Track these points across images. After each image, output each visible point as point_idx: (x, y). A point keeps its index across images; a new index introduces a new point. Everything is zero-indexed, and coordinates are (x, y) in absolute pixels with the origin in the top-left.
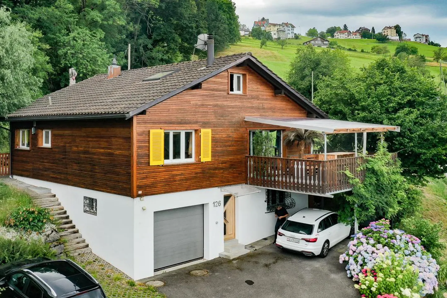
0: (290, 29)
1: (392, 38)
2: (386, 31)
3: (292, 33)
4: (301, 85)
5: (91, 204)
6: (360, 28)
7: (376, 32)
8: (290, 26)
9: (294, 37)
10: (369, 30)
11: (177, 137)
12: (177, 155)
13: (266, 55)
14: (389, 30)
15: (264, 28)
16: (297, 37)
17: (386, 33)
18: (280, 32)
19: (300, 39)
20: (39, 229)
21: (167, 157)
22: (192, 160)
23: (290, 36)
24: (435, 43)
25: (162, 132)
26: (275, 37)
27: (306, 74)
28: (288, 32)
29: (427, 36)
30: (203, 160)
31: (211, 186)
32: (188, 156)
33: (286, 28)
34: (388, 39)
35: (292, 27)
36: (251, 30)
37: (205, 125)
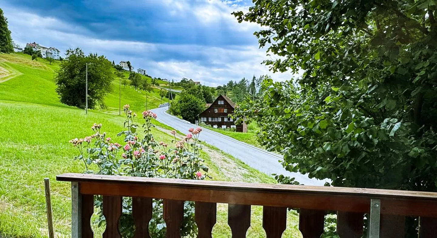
0: (57, 52)
1: (125, 69)
2: (122, 64)
3: (58, 55)
4: (71, 83)
7: (115, 65)
8: (56, 50)
9: (59, 59)
13: (36, 65)
14: (124, 63)
15: (34, 49)
16: (61, 59)
17: (122, 65)
18: (48, 53)
23: (56, 58)
24: (149, 76)
26: (44, 56)
27: (76, 74)
28: (55, 54)
29: (144, 71)
33: (53, 52)
34: (123, 69)
36: (24, 49)
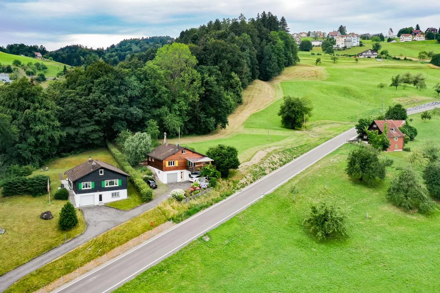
3: (357, 41)
5: (159, 172)
6: (428, 29)
8: (355, 36)
9: (359, 45)
10: (437, 30)
11: (171, 162)
12: (171, 165)
18: (346, 42)
19: (364, 46)
20: (151, 175)
21: (169, 165)
22: (174, 166)
23: (355, 44)
25: (168, 162)
28: (354, 41)
30: (176, 166)
31: (178, 170)
32: (174, 165)
33: (352, 39)
35: (357, 37)
37: (176, 160)
